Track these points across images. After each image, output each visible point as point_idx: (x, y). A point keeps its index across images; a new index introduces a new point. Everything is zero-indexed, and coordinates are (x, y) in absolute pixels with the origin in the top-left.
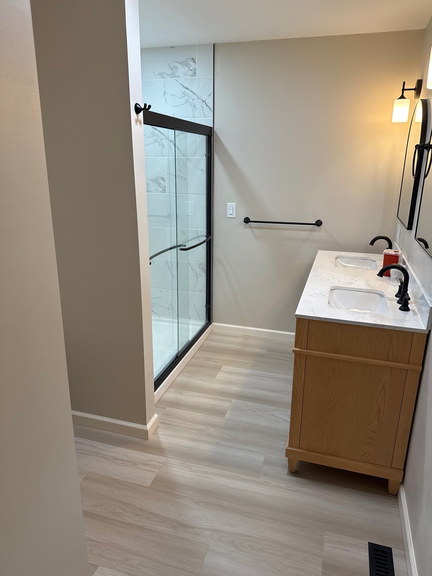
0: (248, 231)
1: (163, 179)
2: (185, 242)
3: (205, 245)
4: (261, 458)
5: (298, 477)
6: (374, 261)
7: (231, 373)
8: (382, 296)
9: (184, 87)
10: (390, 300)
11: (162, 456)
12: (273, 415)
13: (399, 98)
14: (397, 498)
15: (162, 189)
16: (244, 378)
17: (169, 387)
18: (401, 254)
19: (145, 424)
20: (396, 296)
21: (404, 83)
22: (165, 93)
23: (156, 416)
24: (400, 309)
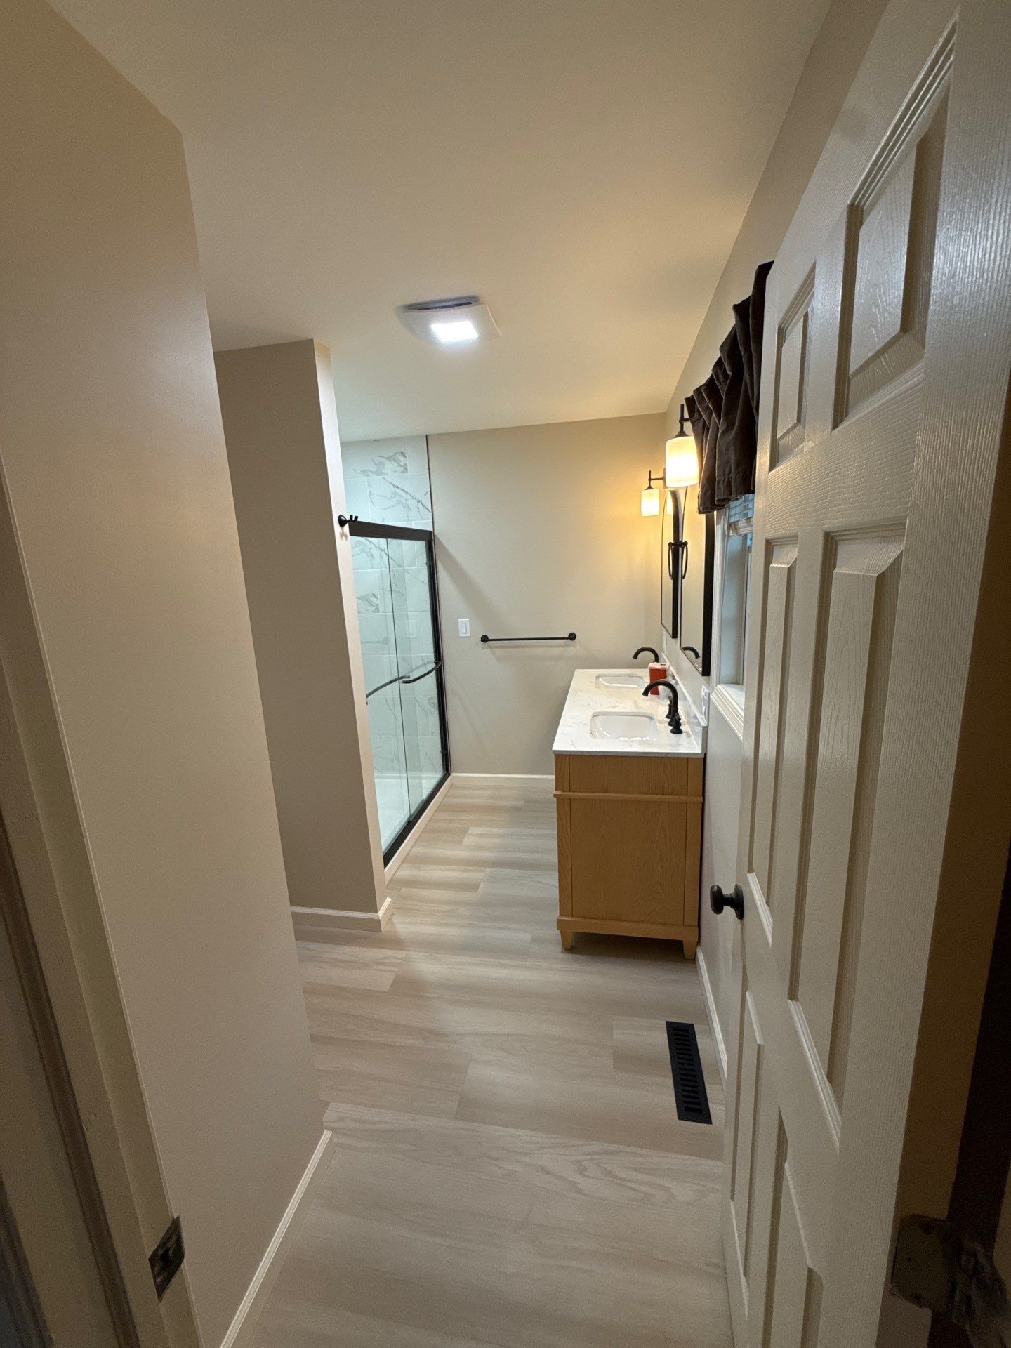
0: (488, 651)
1: (374, 596)
2: (408, 673)
3: (433, 674)
4: (527, 937)
5: (575, 953)
6: (641, 678)
7: (481, 835)
8: (651, 718)
9: (394, 486)
10: (661, 722)
11: (402, 950)
12: (538, 882)
13: (647, 489)
14: (695, 963)
15: (373, 609)
16: (498, 840)
17: (403, 862)
18: (669, 667)
19: (376, 911)
20: (667, 717)
21: (650, 472)
22: (370, 494)
23: (388, 900)
24: (672, 732)
